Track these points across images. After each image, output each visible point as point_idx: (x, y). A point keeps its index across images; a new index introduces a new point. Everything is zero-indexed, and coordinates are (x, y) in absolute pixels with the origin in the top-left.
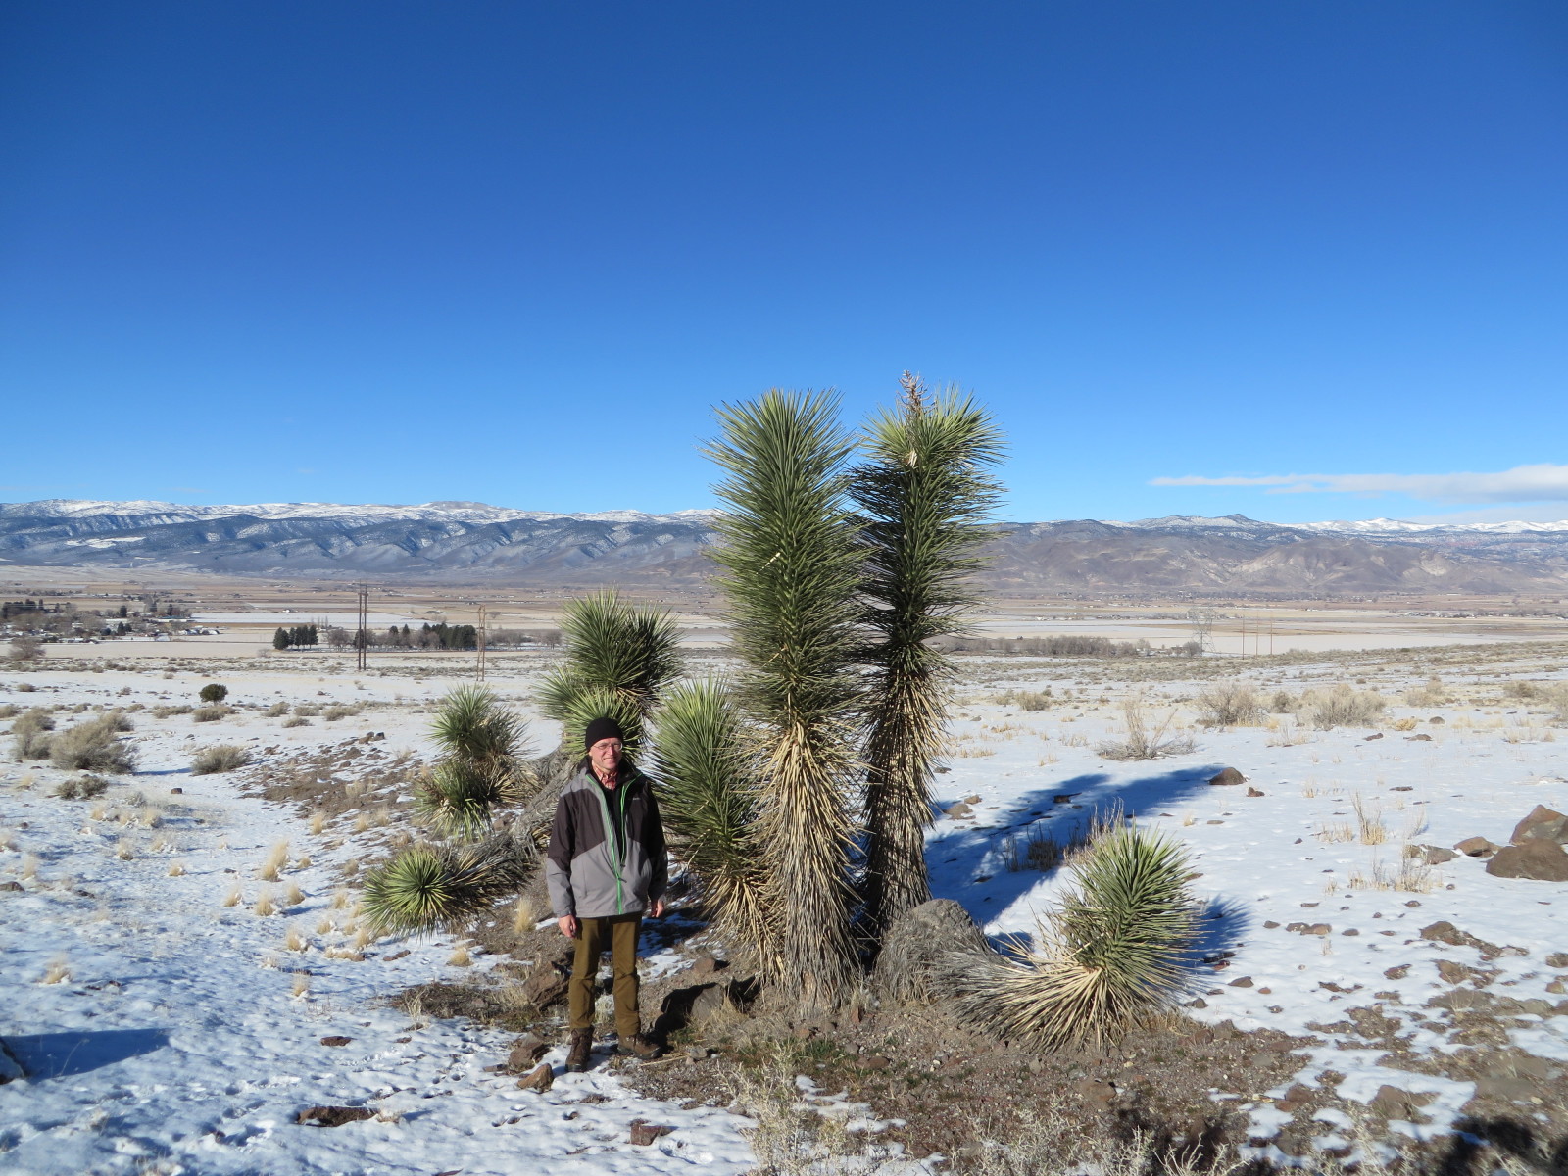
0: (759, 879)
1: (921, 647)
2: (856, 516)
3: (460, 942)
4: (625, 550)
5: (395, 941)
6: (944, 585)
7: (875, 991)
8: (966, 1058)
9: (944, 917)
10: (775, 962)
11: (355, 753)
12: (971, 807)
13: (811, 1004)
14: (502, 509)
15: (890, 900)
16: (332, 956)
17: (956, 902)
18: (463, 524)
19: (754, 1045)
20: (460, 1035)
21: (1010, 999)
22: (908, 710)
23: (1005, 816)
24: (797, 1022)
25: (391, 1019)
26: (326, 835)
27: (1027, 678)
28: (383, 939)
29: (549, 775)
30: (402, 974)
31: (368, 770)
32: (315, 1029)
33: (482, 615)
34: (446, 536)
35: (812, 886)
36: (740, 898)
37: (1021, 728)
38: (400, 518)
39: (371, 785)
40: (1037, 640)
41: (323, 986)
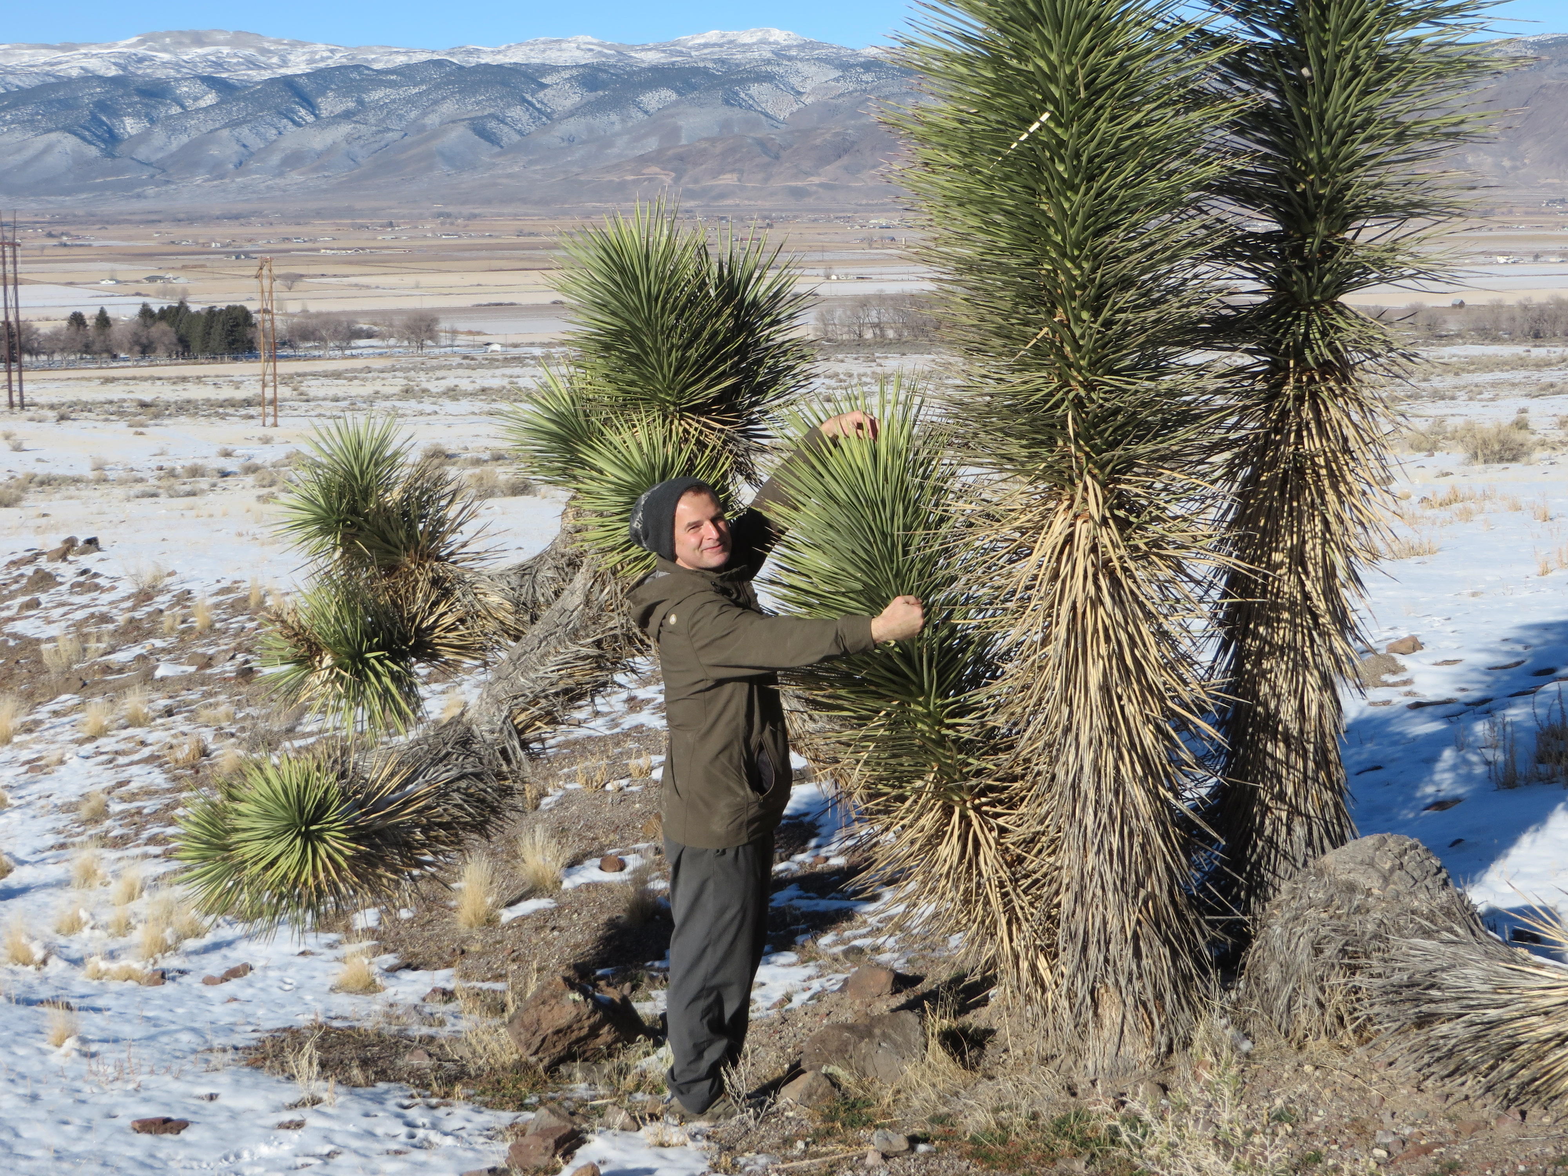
0: (1001, 802)
1: (1341, 310)
2: (1201, 32)
3: (348, 949)
4: (570, 126)
5: (216, 946)
6: (1395, 175)
7: (1241, 1025)
8: (1441, 1144)
9: (1392, 870)
10: (1033, 968)
11: (44, 580)
12: (1401, 660)
13: (1111, 1048)
14: (294, 44)
15: (1270, 840)
16: (99, 976)
17: (1415, 841)
18: (211, 82)
19: (1000, 1125)
20: (399, 1116)
21: (1531, 1028)
22: (1312, 444)
23: (1474, 676)
24: (1082, 1083)
25: (256, 1086)
26: (21, 745)
27: (1474, 392)
28: (191, 944)
29: (535, 602)
30: (248, 1008)
31: (80, 615)
32: (116, 1105)
33: (266, 282)
34: (175, 110)
35: (1117, 811)
36: (963, 839)
37: (1485, 497)
38: (75, 73)
39: (93, 645)
40: (1496, 308)
41: (103, 1030)
